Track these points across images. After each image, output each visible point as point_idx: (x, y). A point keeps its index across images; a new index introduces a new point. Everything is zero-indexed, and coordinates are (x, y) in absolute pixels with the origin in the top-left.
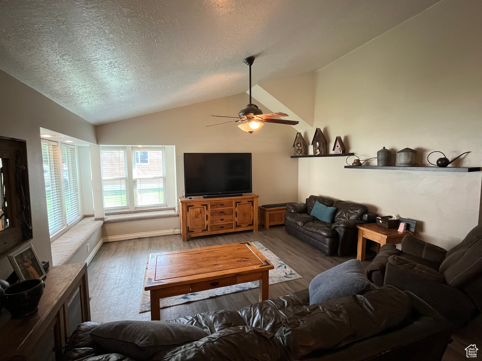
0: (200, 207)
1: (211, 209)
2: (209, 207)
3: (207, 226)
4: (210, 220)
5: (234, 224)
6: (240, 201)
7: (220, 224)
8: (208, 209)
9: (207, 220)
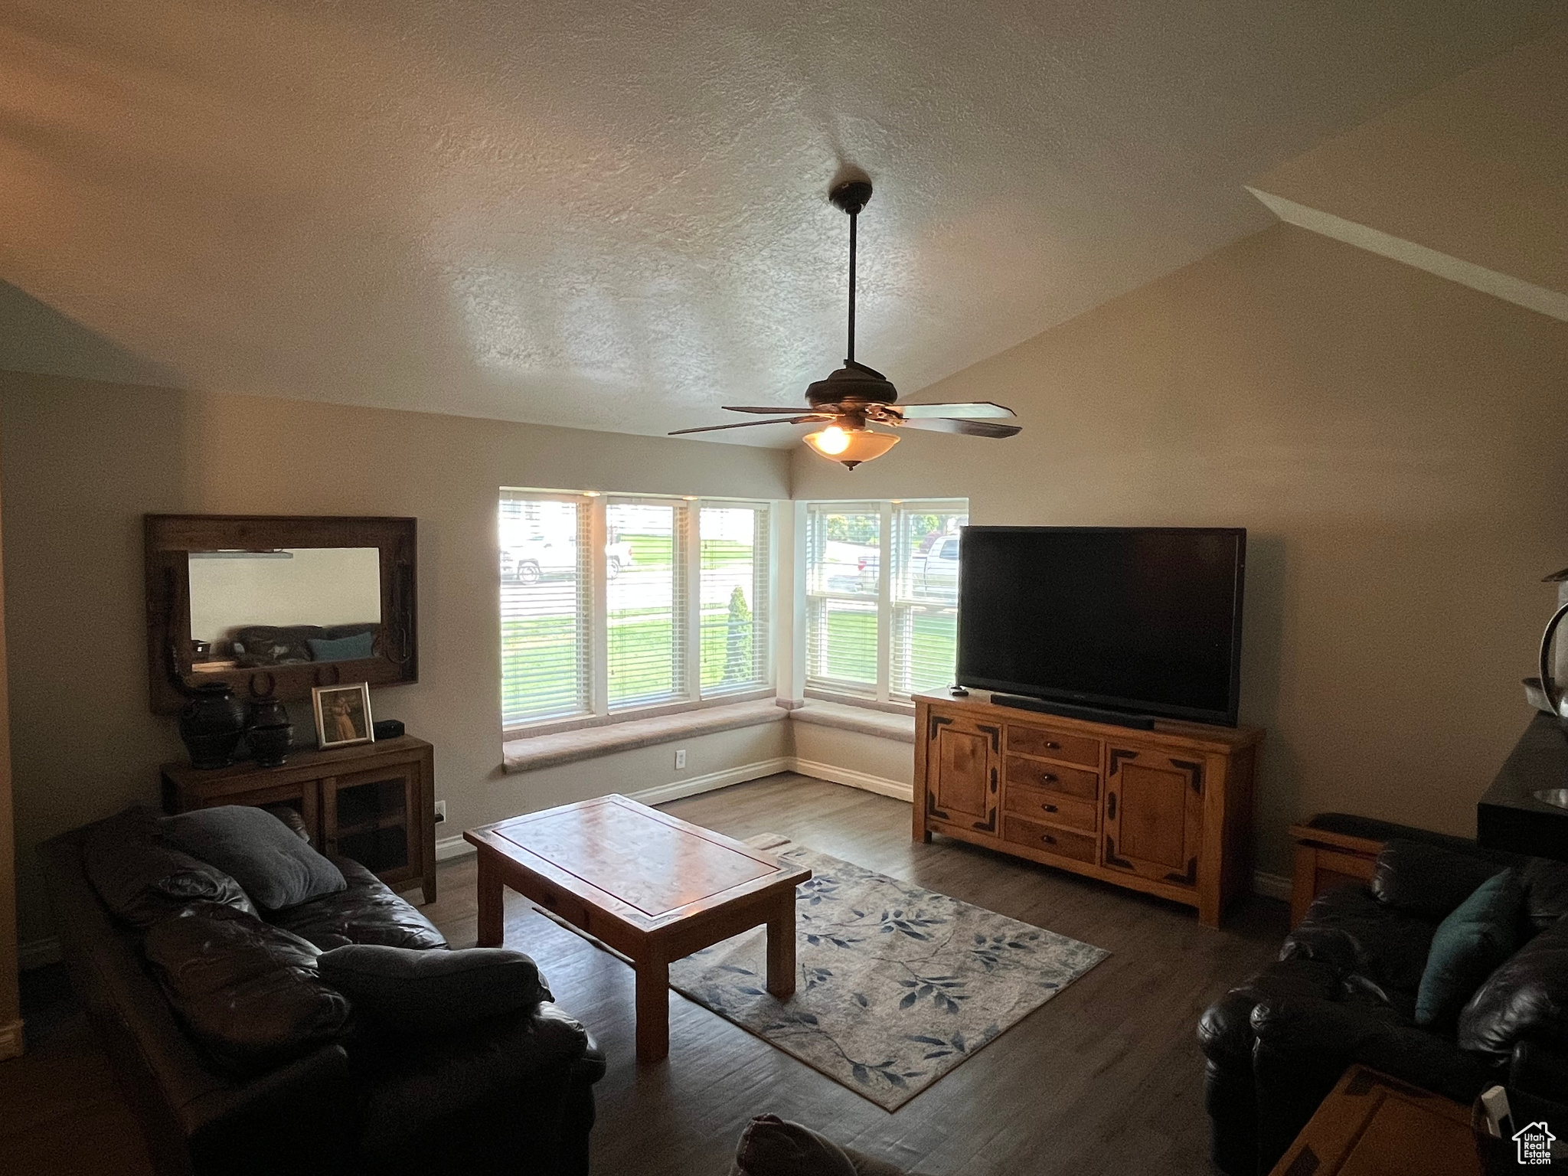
0: (971, 730)
1: (1009, 753)
2: (1003, 740)
3: (993, 812)
4: (1003, 793)
5: (1098, 843)
6: (1134, 750)
7: (1040, 822)
8: (999, 747)
9: (994, 790)
